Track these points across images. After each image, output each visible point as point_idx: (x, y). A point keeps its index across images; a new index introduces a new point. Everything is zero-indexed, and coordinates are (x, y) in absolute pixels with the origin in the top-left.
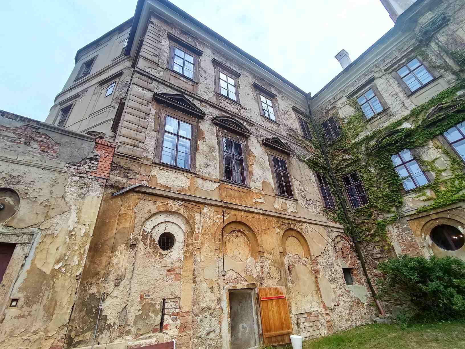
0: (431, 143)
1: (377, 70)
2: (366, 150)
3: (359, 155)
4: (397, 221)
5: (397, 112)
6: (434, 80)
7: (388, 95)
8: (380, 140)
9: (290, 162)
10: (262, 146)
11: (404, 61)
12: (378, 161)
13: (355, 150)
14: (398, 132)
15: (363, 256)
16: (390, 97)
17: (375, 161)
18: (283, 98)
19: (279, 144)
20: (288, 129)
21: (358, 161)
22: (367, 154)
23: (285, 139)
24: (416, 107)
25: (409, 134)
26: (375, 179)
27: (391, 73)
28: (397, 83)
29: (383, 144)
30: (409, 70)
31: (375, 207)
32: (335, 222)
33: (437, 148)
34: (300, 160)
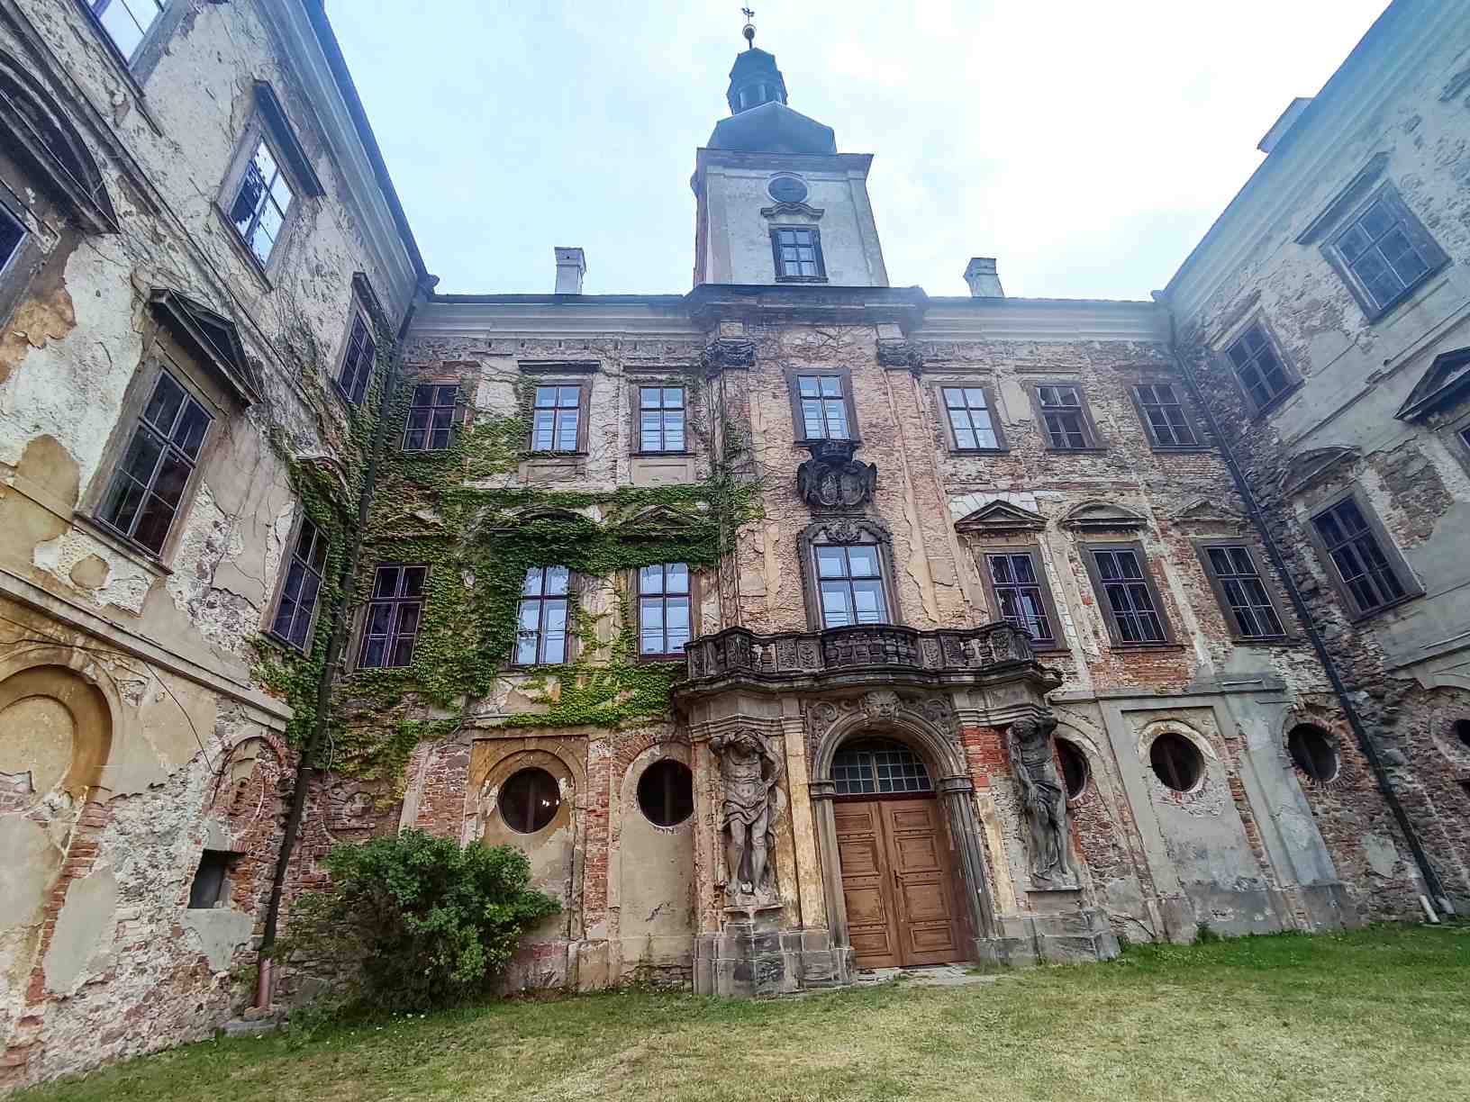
0: (612, 577)
1: (612, 354)
2: (484, 523)
3: (461, 526)
4: (451, 736)
5: (594, 475)
6: (682, 454)
7: (601, 424)
8: (528, 516)
9: (227, 433)
10: (140, 307)
11: (664, 377)
12: (494, 566)
13: (459, 508)
14: (571, 518)
15: (305, 819)
16: (600, 433)
17: (487, 562)
18: (345, 224)
19: (227, 349)
20: (296, 324)
21: (450, 540)
22: (482, 535)
23: (261, 348)
24: (631, 486)
25: (590, 535)
26: (460, 608)
27: (631, 382)
28: (629, 411)
29: (530, 529)
30: (662, 403)
31: (419, 683)
32: (273, 692)
33: (616, 593)
34: (274, 445)
